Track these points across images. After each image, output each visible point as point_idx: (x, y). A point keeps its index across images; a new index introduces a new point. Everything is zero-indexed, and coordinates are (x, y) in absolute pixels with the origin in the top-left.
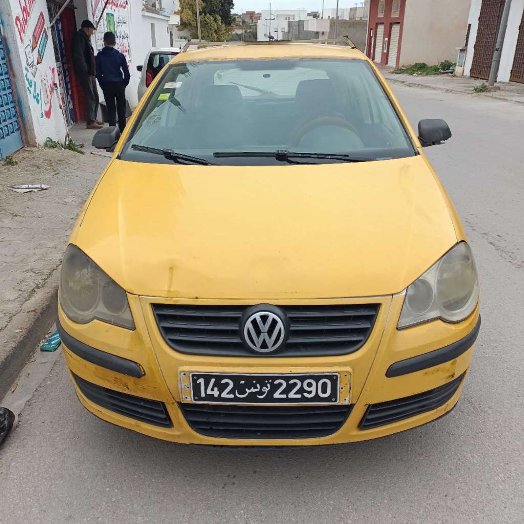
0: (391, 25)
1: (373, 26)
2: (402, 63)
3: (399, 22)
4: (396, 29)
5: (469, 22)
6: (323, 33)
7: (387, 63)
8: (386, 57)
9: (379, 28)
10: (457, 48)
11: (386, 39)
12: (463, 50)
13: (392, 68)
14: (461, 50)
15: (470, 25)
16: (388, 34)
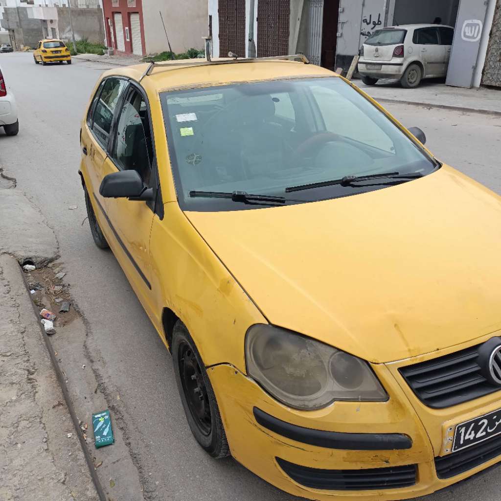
0: (129, 14)
1: (110, 15)
2: (148, 51)
3: (138, 11)
4: (135, 19)
5: (210, 14)
6: (51, 21)
7: (132, 51)
8: (129, 46)
9: (115, 17)
10: (203, 38)
11: (127, 28)
12: (209, 39)
13: (139, 57)
14: (206, 39)
15: (211, 17)
16: (127, 23)
